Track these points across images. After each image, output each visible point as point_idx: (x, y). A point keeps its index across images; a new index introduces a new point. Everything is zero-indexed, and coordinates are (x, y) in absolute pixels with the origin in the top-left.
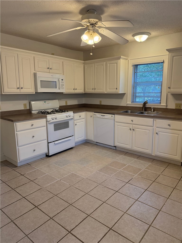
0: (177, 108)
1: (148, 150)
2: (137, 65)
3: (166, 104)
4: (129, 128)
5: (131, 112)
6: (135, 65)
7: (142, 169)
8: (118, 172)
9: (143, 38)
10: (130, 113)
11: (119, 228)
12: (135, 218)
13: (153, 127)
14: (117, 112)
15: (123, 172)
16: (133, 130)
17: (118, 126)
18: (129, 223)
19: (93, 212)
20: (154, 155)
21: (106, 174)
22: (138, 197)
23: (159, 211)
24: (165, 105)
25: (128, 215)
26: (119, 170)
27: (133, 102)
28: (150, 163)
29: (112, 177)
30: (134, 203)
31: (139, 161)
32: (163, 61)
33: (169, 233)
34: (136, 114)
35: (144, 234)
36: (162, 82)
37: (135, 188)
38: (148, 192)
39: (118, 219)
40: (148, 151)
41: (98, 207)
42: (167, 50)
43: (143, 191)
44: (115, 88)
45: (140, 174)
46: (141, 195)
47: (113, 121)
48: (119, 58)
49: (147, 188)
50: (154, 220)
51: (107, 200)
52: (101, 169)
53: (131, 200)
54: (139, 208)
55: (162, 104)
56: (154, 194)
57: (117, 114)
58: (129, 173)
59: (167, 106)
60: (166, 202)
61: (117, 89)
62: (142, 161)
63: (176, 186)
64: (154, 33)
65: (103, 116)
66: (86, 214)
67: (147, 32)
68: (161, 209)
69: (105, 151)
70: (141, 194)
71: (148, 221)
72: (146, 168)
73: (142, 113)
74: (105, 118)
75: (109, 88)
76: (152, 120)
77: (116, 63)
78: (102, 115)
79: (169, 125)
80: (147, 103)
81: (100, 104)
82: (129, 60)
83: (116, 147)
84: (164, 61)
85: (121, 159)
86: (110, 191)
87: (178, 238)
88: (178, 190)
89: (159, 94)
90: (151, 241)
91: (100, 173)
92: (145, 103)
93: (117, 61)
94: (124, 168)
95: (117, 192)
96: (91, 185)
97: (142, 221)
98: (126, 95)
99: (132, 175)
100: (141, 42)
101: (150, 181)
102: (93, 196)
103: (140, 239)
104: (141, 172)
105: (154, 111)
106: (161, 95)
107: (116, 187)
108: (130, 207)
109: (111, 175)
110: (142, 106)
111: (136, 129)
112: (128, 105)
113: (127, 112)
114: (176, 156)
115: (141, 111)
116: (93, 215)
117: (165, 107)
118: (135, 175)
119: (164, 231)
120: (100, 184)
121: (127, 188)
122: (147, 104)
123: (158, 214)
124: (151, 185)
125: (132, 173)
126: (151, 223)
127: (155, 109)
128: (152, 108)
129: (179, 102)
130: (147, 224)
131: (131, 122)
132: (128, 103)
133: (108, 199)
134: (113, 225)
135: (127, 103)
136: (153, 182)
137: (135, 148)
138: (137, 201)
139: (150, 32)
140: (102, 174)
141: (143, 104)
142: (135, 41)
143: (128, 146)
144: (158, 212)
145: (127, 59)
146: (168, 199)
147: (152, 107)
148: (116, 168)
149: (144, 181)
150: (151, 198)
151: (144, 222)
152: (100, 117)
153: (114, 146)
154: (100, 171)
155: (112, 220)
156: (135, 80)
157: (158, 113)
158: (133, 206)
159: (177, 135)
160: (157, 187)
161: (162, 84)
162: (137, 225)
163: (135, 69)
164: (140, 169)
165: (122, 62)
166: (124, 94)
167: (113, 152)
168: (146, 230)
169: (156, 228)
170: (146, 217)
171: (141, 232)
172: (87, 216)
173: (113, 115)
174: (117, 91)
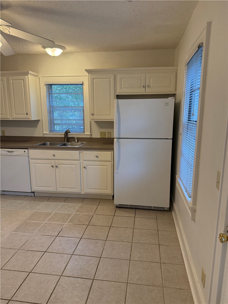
0: (101, 137)
1: (76, 188)
2: (51, 85)
3: (91, 133)
4: (51, 165)
5: (50, 143)
6: (49, 84)
7: (72, 214)
8: (42, 226)
9: (56, 52)
10: (49, 146)
11: (57, 299)
12: (75, 277)
13: (80, 160)
14: (31, 145)
15: (49, 223)
16: (57, 166)
17: (35, 164)
18: (68, 286)
19: (16, 292)
20: (84, 194)
21: (26, 232)
22: (74, 250)
23: (99, 258)
24: (89, 133)
25: (65, 277)
26: (43, 223)
27: (51, 131)
28: (81, 204)
29: (35, 234)
30: (70, 259)
31: (67, 205)
32: (82, 83)
33: (114, 280)
34: (58, 146)
35: (88, 293)
36: (83, 108)
37: (68, 240)
38: (83, 240)
39: (53, 288)
40: (76, 190)
41: (23, 282)
42: (86, 70)
43: (78, 240)
44: (25, 113)
45: (71, 221)
46: (76, 247)
47: (27, 157)
48: (27, 74)
49: (82, 235)
50: (96, 271)
51: (33, 268)
52: (17, 228)
53: (65, 256)
54: (77, 263)
55: (86, 133)
56: (91, 240)
57: (31, 148)
58: (57, 223)
59: (91, 135)
60: (105, 245)
61: (27, 114)
62: (70, 204)
63: (112, 223)
64: (69, 48)
65: (11, 153)
66: (6, 300)
67: (62, 45)
68: (101, 256)
69: (19, 201)
70: (77, 245)
71: (90, 275)
72: (76, 212)
73: (65, 145)
74: (14, 154)
75: (15, 113)
76: (77, 152)
77: (23, 80)
78: (8, 152)
79: (97, 157)
80: (70, 132)
81: (4, 135)
82: (40, 78)
83: (34, 192)
84: (84, 83)
85: (43, 207)
86: (35, 255)
87: (123, 281)
88: (115, 228)
89: (82, 122)
90: (97, 297)
91: (16, 234)
92: (67, 133)
93: (24, 77)
94: (49, 218)
95: (45, 252)
96: (6, 254)
97: (83, 278)
98: (40, 123)
99: (61, 224)
100: (54, 56)
101: (84, 226)
102: (12, 269)
103: (85, 301)
104: (71, 218)
105: (78, 141)
106: (84, 123)
107: (43, 247)
108: (66, 266)
109: (34, 232)
110: (63, 136)
111: (60, 165)
112: (45, 136)
113: (44, 144)
114: (107, 189)
115: (63, 142)
116: (16, 297)
117: (89, 137)
118: (64, 224)
119: (109, 280)
120: (19, 249)
121: (58, 244)
122: (69, 134)
123: (99, 263)
124: (85, 230)
125: (61, 222)
126: (94, 276)
127: (79, 139)
128: (75, 138)
129: (103, 130)
130: (89, 280)
131: (53, 157)
132: (45, 132)
133: (35, 266)
134: (48, 298)
135: (43, 133)
136: (88, 226)
137: (60, 190)
138: (73, 255)
139: (65, 46)
140: (20, 234)
141: (64, 134)
142: (47, 54)
143: (51, 189)
144: (99, 260)
145: (38, 76)
146: (106, 241)
147: (76, 136)
148: (39, 221)
149: (77, 228)
150: (88, 247)
151: (86, 278)
152: (5, 154)
153: (32, 192)
154: (16, 232)
155: (45, 292)
156: (51, 103)
157: (83, 144)
158: (69, 263)
159: (106, 167)
160: (92, 230)
161: (83, 109)
162: (77, 285)
163: (49, 90)
164: (69, 214)
165: (31, 79)
166: (37, 121)
167: (30, 201)
168: (90, 287)
169: (100, 279)
170: (87, 271)
171: (84, 292)
172: (8, 301)
173: (26, 150)
174: (28, 116)
